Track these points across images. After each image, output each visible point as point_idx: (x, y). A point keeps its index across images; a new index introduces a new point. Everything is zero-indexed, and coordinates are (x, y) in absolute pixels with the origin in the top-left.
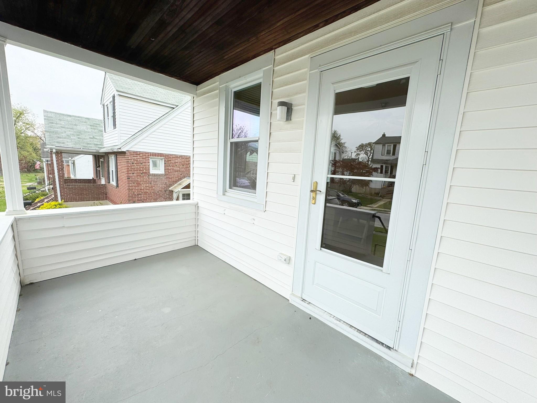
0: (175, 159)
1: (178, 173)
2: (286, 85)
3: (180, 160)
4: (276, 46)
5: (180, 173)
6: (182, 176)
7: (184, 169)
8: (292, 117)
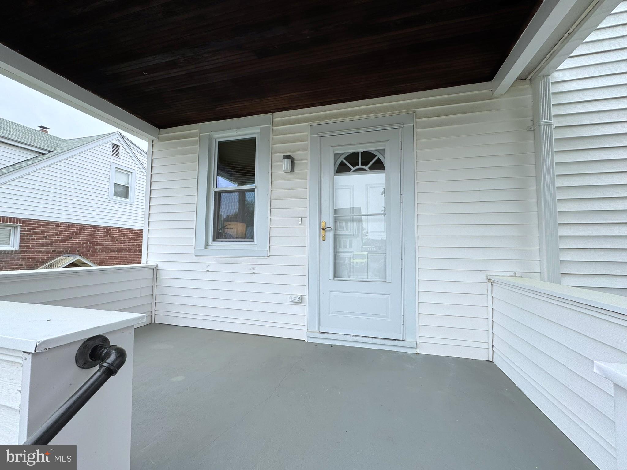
0: (42, 227)
1: (48, 249)
2: (287, 143)
3: (54, 228)
4: (275, 111)
5: (52, 249)
6: (55, 253)
7: (60, 242)
8: (295, 169)
